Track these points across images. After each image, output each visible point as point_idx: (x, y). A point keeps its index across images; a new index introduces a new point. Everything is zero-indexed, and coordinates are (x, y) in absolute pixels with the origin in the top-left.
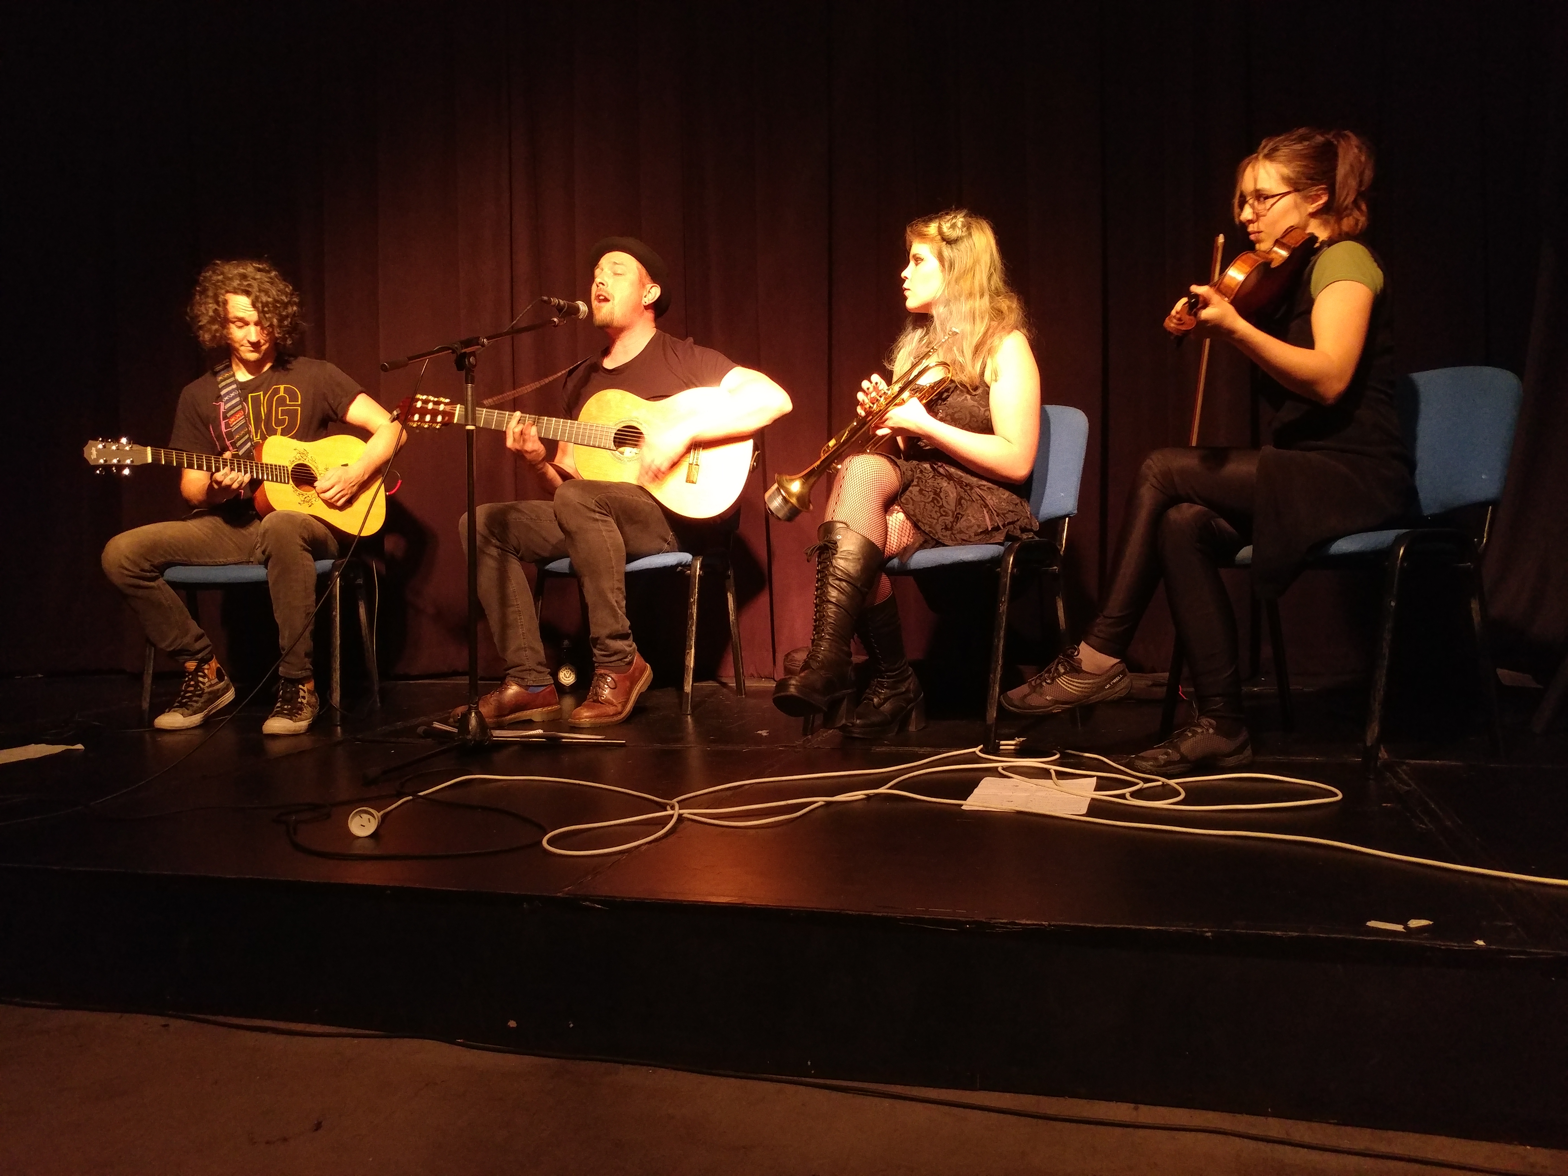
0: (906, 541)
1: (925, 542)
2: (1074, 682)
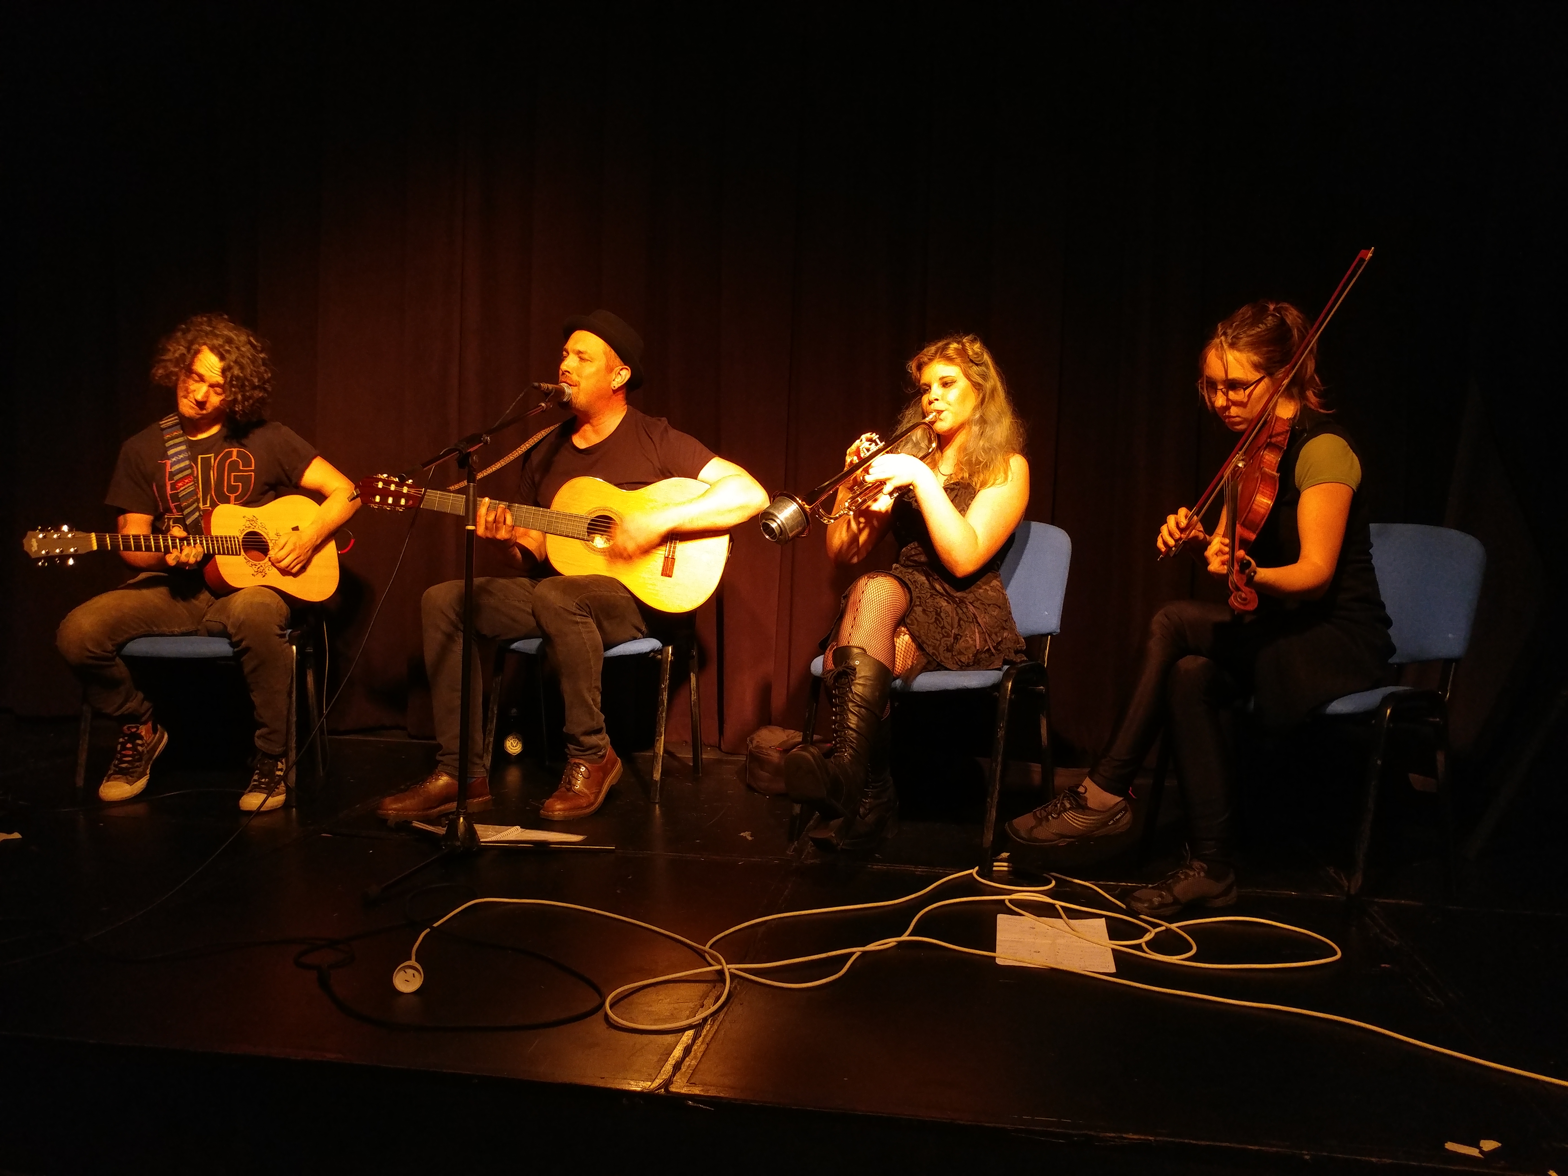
0: (910, 664)
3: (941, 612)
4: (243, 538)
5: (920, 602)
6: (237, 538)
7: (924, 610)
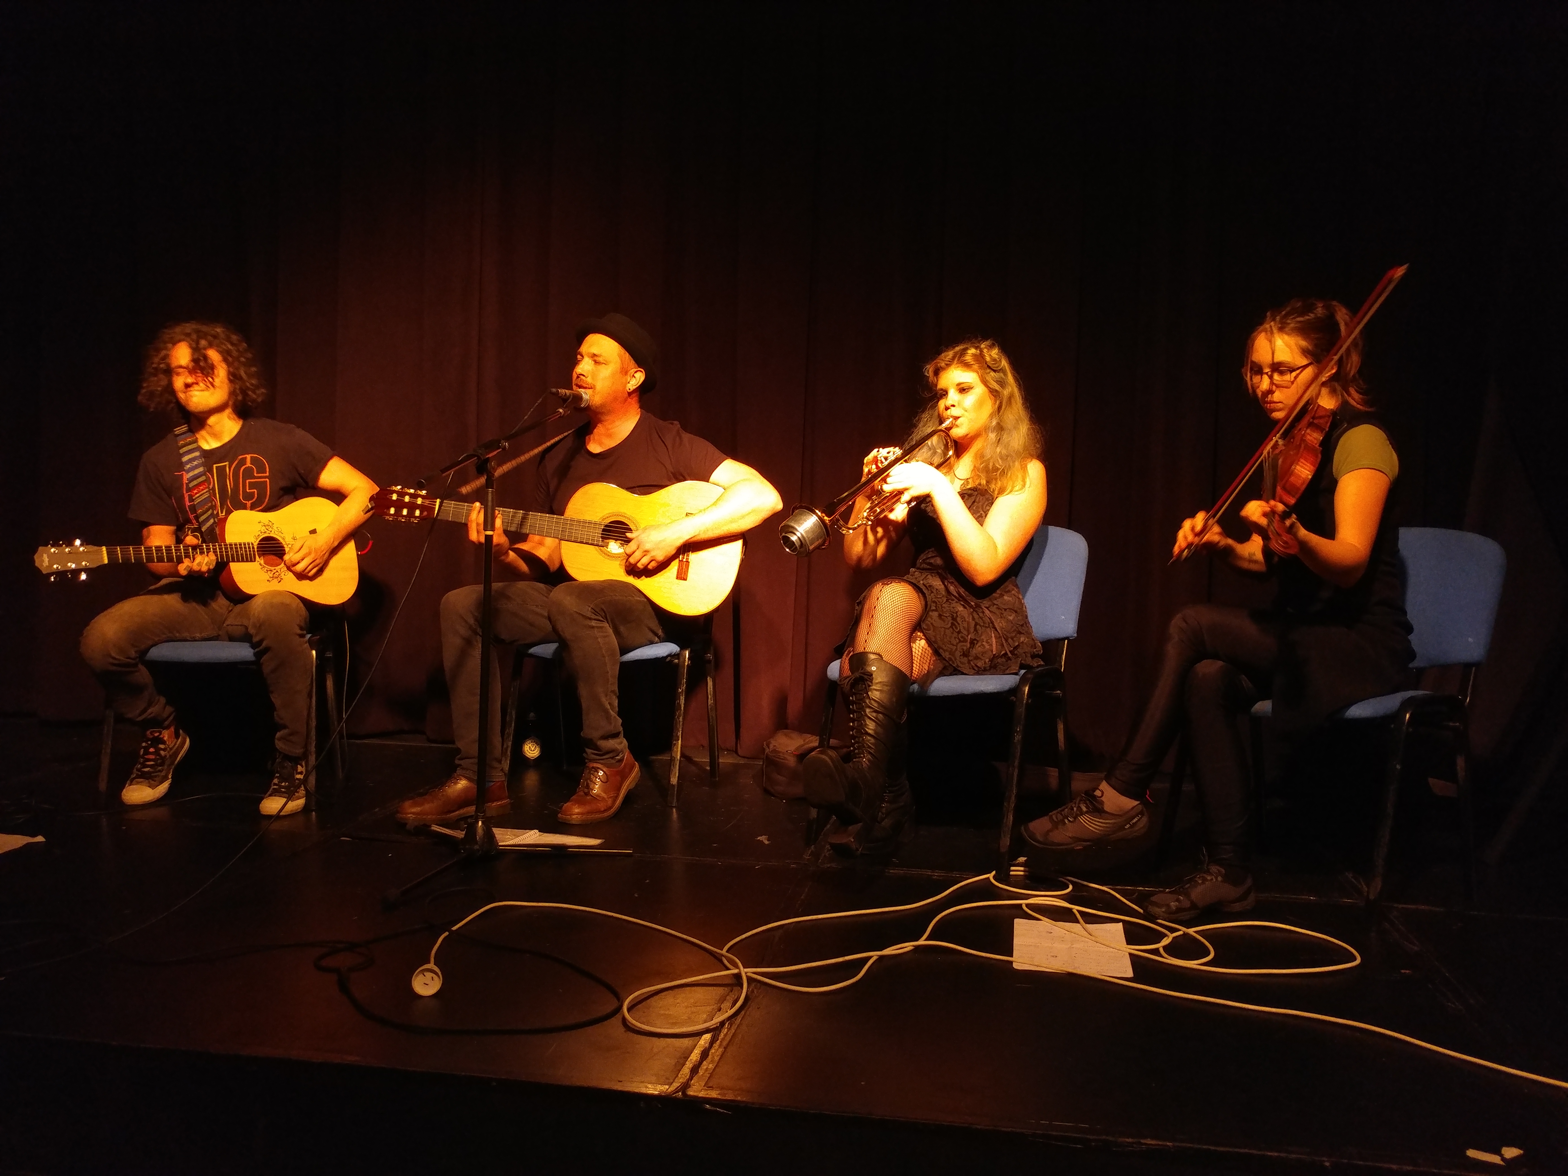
0: (927, 669)
1: (945, 668)
2: (1095, 821)
3: (957, 616)
4: (258, 544)
5: (936, 607)
6: (252, 544)
7: (940, 616)
